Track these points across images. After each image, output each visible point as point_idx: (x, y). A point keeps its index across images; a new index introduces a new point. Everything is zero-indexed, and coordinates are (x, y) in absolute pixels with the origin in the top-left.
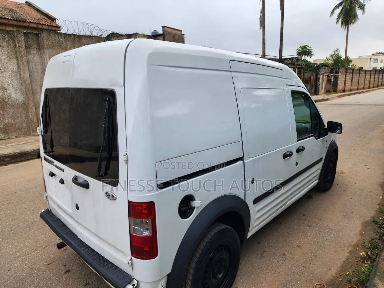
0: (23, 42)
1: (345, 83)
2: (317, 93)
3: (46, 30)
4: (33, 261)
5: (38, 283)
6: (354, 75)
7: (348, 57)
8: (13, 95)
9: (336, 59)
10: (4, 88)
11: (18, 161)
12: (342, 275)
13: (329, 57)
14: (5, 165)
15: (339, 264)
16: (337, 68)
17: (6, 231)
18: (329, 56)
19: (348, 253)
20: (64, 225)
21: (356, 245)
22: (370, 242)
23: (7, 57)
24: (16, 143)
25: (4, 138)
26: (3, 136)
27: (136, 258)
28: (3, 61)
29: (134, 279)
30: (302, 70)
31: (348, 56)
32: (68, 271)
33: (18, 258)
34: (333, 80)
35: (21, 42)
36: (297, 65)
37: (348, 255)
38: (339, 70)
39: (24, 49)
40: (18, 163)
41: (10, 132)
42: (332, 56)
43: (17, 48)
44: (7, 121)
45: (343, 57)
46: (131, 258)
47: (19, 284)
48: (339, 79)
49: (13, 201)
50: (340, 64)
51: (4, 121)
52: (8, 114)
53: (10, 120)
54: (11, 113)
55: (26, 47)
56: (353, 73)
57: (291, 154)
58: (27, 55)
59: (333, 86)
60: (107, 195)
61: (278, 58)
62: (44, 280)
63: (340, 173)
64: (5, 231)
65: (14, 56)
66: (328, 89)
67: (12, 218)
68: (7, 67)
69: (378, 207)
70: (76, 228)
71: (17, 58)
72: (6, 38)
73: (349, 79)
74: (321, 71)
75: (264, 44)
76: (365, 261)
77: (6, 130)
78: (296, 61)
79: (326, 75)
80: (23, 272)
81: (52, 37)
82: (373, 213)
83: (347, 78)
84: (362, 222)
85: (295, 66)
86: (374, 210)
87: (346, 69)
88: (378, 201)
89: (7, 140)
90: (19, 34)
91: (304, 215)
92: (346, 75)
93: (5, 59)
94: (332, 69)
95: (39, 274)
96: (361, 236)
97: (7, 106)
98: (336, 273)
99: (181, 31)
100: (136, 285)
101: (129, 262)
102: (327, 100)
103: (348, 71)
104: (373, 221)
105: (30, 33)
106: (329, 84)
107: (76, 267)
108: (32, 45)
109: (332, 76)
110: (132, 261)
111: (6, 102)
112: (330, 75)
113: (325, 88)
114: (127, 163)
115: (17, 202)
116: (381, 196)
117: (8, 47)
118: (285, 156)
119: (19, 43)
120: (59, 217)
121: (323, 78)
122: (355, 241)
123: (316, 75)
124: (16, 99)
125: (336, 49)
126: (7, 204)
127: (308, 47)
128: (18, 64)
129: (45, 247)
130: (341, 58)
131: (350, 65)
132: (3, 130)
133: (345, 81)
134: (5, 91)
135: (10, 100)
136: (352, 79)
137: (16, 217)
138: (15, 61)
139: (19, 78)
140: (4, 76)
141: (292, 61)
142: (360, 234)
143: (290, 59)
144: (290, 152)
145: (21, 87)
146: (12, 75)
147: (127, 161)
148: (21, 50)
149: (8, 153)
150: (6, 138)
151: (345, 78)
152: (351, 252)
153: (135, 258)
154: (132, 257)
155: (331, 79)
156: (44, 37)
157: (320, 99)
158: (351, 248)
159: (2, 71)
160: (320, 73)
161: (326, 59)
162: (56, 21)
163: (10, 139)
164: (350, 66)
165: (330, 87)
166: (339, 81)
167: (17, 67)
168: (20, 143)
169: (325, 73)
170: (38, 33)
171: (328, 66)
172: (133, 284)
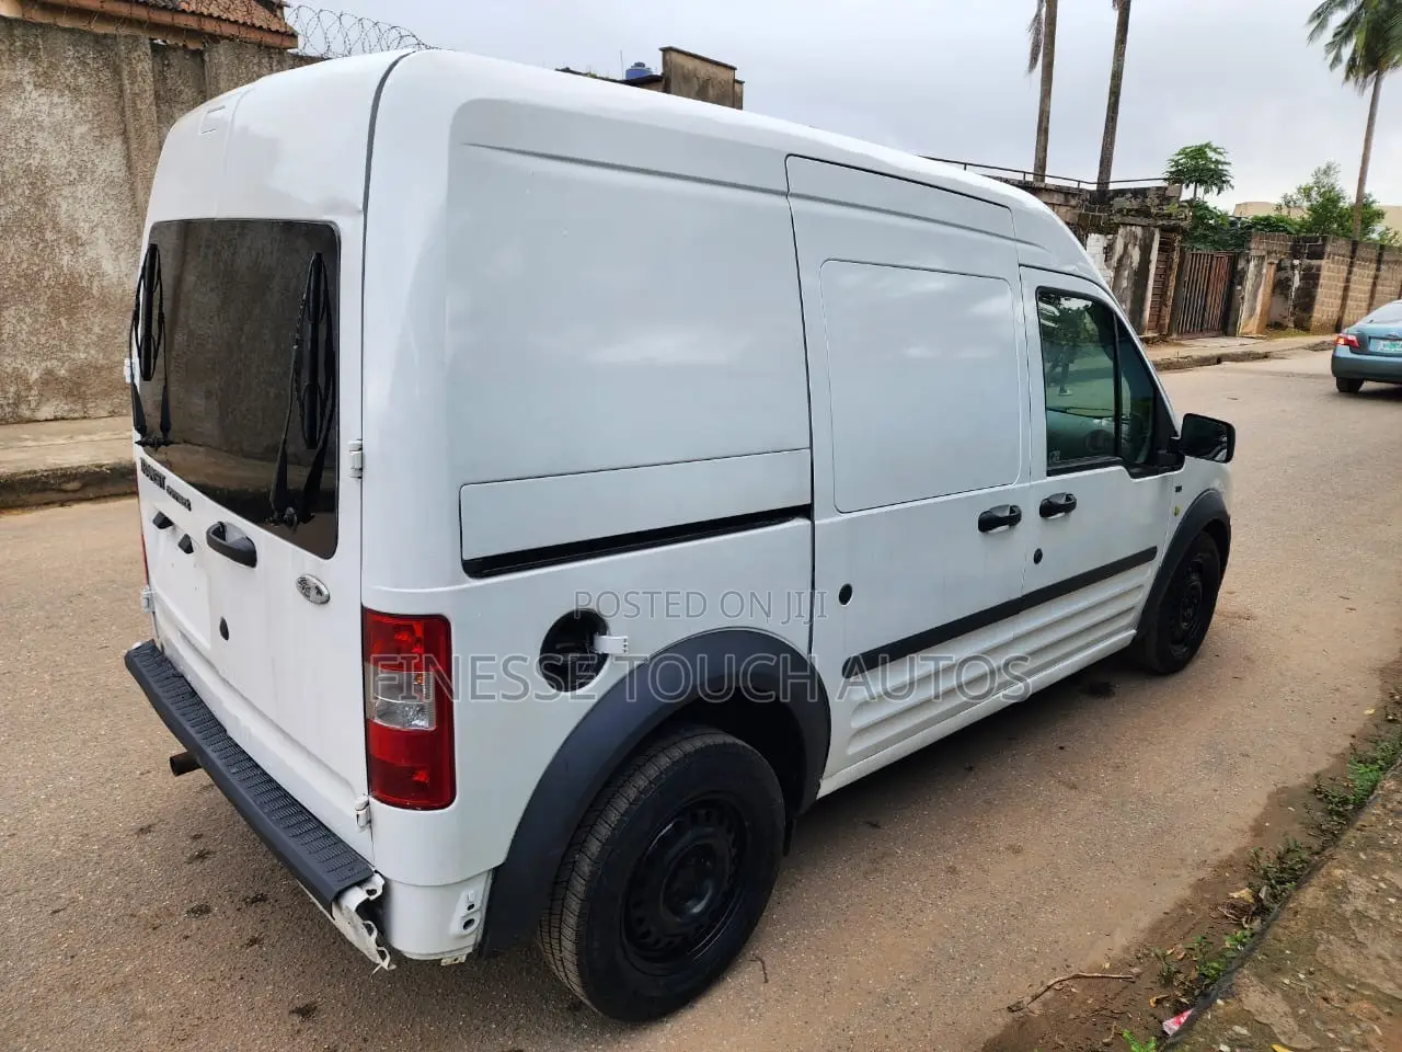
0: (150, 79)
1: (1344, 298)
2: (1230, 329)
3: (231, 39)
4: (94, 813)
5: (99, 881)
6: (1383, 267)
7: (1371, 200)
8: (108, 266)
9: (1323, 206)
10: (78, 238)
11: (106, 494)
12: (1146, 955)
13: (1294, 197)
14: (62, 505)
15: (1145, 921)
16: (1316, 240)
17: (27, 715)
18: (1296, 191)
19: (1190, 886)
20: (194, 693)
21: (1228, 864)
22: (1280, 858)
23: (91, 129)
24: (108, 433)
25: (72, 415)
26: (66, 408)
27: (382, 802)
28: (76, 142)
29: (376, 872)
30: (1180, 238)
31: (1370, 195)
32: (202, 856)
33: (48, 799)
34: (1297, 282)
35: (140, 79)
36: (1163, 217)
37: (1187, 893)
38: (1324, 245)
39: (151, 104)
40: (106, 502)
41: (91, 394)
42: (1307, 192)
43: (126, 100)
44: (83, 356)
45: (1349, 197)
46: (368, 804)
47: (36, 880)
48: (1321, 281)
49: (67, 619)
50: (1335, 226)
51: (72, 356)
52: (88, 330)
53: (93, 352)
54: (97, 329)
55: (157, 96)
56: (1379, 261)
57: (1013, 518)
58: (161, 125)
59: (1295, 307)
60: (303, 584)
61: (1094, 187)
62: (117, 875)
63: (1240, 617)
64: (20, 714)
65: (116, 127)
66: (1275, 316)
67: (52, 675)
68: (89, 165)
69: (1346, 743)
70: (221, 702)
71: (124, 133)
72: (88, 61)
73: (1363, 283)
74: (1253, 246)
75: (1043, 132)
76: (1244, 919)
77: (78, 385)
78: (1157, 201)
79: (1271, 264)
80: (54, 844)
81: (251, 66)
82: (1323, 763)
83: (1353, 278)
84: (1272, 788)
85: (1151, 221)
86: (1329, 754)
87: (1355, 245)
88: (1354, 726)
89: (78, 421)
90: (136, 50)
91: (1062, 748)
92: (1351, 265)
93: (82, 137)
94: (1296, 241)
95: (107, 854)
96: (1255, 836)
97: (85, 302)
98: (1126, 949)
99: (733, 69)
100: (379, 893)
101: (360, 813)
102: (1266, 356)
103: (1361, 252)
104: (1315, 792)
105: (174, 48)
106: (1279, 299)
107: (233, 845)
108: (181, 92)
109: (1293, 267)
110: (369, 813)
111: (82, 288)
112: (1287, 263)
113: (1266, 312)
114: (361, 478)
115: (80, 627)
116: (1372, 707)
117: (96, 95)
118: (988, 523)
119: (132, 84)
120: (181, 668)
121: (1259, 274)
122: (1229, 849)
123: (1234, 261)
124: (115, 280)
125: (1324, 167)
126: (44, 629)
127: (1215, 150)
128: (128, 157)
129: (142, 774)
130: (1341, 204)
131: (1373, 231)
132: (68, 384)
133: (1346, 289)
134: (80, 248)
135: (95, 284)
136: (1374, 284)
137: (65, 672)
138: (117, 144)
139: (129, 206)
140: (80, 196)
141: (1143, 201)
142: (1253, 829)
143: (1136, 193)
144: (1012, 511)
145: (134, 237)
146: (107, 194)
147: (361, 469)
148: (139, 107)
149: (75, 465)
150: (76, 415)
151: (1348, 280)
152: (1200, 885)
153: (378, 803)
154: (372, 800)
155: (1289, 279)
156: (220, 66)
157: (1240, 350)
158: (1205, 873)
159: (72, 179)
160: (1248, 254)
161: (1281, 201)
162: (282, 14)
163: (90, 418)
164: (1375, 236)
165: (1283, 309)
166: (1319, 290)
167: (124, 168)
168: (121, 433)
169: (1269, 253)
170: (202, 48)
171: (1285, 230)
172: (370, 888)
